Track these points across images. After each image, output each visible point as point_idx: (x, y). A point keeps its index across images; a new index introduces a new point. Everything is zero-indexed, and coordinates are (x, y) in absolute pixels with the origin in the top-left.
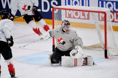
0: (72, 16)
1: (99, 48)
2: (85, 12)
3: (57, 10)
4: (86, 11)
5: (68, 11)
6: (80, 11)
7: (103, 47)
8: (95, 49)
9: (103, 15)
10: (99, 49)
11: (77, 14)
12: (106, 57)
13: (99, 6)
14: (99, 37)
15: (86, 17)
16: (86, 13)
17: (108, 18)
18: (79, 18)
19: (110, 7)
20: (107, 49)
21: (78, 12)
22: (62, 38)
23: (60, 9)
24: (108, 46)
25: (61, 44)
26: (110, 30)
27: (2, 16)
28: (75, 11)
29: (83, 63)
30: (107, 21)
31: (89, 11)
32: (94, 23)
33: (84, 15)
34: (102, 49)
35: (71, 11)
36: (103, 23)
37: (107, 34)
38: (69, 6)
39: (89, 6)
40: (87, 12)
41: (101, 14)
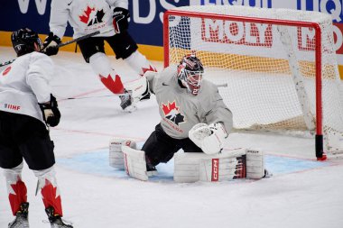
0: (221, 37)
1: (298, 129)
2: (258, 25)
3: (178, 18)
4: (262, 22)
5: (208, 21)
6: (244, 20)
7: (312, 126)
8: (288, 132)
9: (312, 34)
10: (299, 132)
11: (234, 30)
12: (320, 155)
13: (299, 8)
14: (300, 97)
15: (262, 40)
16: (262, 28)
17: (325, 42)
18: (242, 42)
19: (332, 11)
20: (323, 133)
21: (240, 24)
22: (174, 104)
23: (185, 16)
24: (325, 122)
25: (173, 120)
26: (332, 76)
27: (19, 47)
28: (231, 22)
29: (236, 173)
30: (322, 50)
31: (271, 22)
32: (286, 58)
33: (255, 32)
34: (308, 134)
35: (219, 22)
36: (312, 55)
37: (323, 90)
38: (212, 5)
39: (270, 6)
40: (266, 26)
41: (305, 30)
